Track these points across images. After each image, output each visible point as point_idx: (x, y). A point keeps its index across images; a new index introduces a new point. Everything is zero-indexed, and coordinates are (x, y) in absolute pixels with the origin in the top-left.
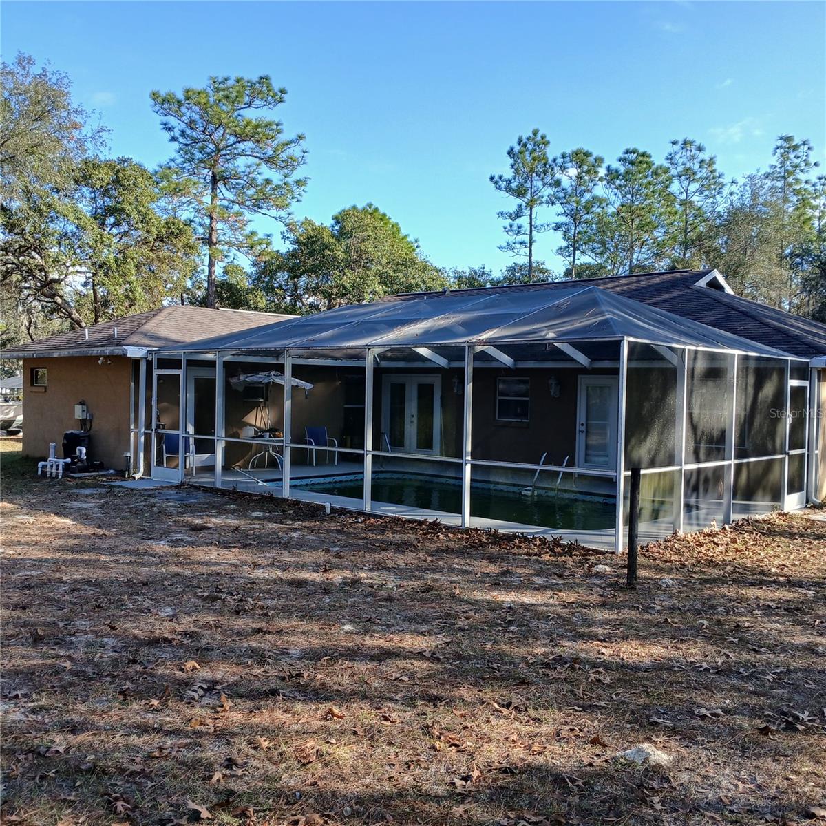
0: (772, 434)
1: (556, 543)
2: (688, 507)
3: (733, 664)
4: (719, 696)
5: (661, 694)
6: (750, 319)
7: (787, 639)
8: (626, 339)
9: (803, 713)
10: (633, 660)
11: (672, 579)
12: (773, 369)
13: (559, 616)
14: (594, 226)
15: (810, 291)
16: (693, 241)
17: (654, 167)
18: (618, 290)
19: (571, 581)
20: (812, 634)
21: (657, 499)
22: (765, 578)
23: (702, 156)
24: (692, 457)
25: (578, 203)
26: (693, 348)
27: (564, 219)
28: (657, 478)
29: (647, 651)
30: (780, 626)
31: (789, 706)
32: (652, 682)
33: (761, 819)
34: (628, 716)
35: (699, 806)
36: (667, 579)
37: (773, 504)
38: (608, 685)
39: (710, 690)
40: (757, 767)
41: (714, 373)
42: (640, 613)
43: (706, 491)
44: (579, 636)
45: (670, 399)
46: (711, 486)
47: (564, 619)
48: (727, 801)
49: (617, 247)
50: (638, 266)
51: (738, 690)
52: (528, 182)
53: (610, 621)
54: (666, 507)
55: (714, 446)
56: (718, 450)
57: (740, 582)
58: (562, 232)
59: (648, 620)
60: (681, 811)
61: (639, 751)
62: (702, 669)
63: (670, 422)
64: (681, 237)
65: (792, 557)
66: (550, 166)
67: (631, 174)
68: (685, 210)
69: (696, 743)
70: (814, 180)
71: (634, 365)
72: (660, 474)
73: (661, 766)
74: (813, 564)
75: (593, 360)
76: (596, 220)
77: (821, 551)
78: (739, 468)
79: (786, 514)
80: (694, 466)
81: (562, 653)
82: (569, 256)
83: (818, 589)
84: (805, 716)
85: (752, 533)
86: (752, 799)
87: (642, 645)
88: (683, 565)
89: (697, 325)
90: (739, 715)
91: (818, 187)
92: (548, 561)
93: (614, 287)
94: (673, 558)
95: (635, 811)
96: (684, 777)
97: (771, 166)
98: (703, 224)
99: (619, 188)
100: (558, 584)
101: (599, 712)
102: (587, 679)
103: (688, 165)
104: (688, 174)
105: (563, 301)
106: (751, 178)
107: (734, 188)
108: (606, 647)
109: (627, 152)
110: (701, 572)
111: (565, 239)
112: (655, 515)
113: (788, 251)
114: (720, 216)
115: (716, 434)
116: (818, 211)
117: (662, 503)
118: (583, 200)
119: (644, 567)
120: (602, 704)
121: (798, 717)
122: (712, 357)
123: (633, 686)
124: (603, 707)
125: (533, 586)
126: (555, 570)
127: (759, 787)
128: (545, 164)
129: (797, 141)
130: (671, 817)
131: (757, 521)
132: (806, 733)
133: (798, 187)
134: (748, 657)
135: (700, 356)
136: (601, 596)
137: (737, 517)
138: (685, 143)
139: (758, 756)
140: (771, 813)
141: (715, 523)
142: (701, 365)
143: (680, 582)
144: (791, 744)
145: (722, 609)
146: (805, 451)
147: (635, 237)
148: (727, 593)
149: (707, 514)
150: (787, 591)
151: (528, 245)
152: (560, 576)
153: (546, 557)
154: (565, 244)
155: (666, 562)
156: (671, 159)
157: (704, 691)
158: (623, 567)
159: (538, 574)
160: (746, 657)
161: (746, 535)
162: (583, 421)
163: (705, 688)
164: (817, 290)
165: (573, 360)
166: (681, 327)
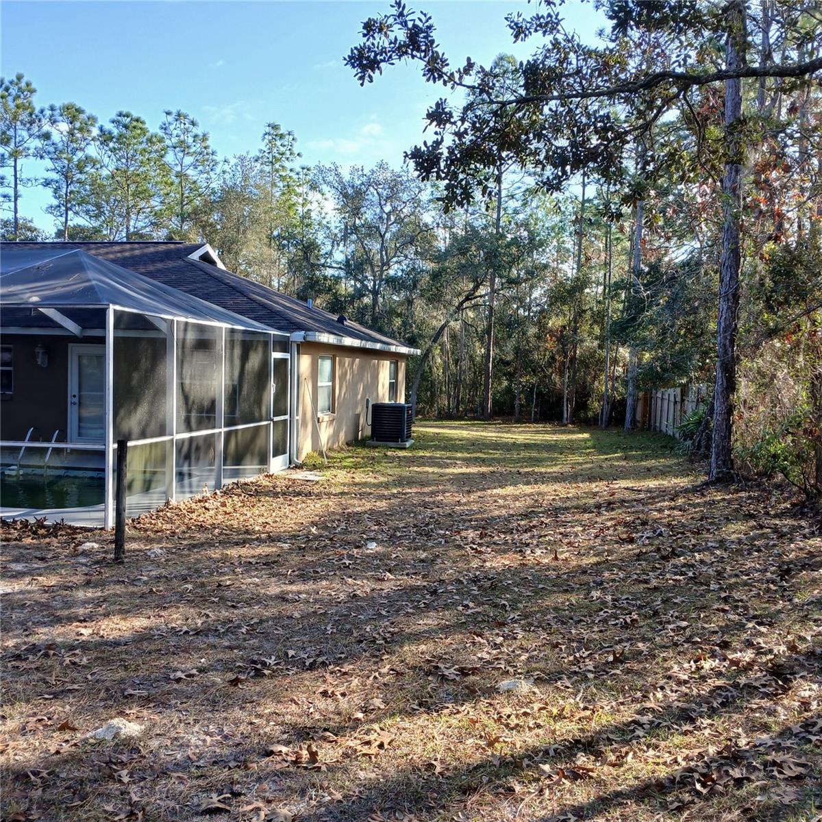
0: (259, 402)
1: (40, 524)
2: (180, 475)
3: (212, 623)
4: (196, 656)
5: (139, 665)
6: (239, 294)
7: (263, 591)
8: (112, 307)
9: (271, 658)
10: (114, 635)
11: (161, 548)
12: (258, 341)
13: (37, 603)
14: (88, 187)
15: (295, 272)
16: (189, 215)
17: (148, 135)
18: (111, 256)
19: (54, 563)
20: (285, 584)
21: (148, 469)
22: (249, 537)
23: (195, 130)
24: (183, 426)
25: (70, 160)
26: (183, 319)
27: (54, 176)
28: (148, 449)
29: (128, 625)
30: (257, 580)
31: (258, 654)
32: (131, 655)
33: (224, 768)
34: (102, 694)
35: (167, 769)
36: (156, 549)
37: (259, 467)
38: (84, 667)
39: (188, 652)
40: (226, 719)
41: (204, 344)
42: (126, 587)
43: (198, 459)
44: (58, 620)
45: (160, 369)
46: (202, 455)
47: (42, 605)
48: (194, 758)
49: (113, 213)
50: (136, 233)
51: (215, 647)
52: (11, 130)
53: (93, 599)
54: (158, 477)
55: (204, 415)
56: (209, 418)
57: (226, 543)
58: (52, 190)
59: (133, 593)
60: (149, 778)
61: (111, 727)
62: (182, 633)
63: (161, 392)
64: (177, 209)
65: (274, 514)
66: (36, 116)
67: (126, 138)
68: (181, 182)
69: (170, 707)
70: (298, 169)
71: (121, 334)
72: (151, 444)
73: (131, 738)
74: (291, 519)
75: (84, 328)
76: (89, 181)
77: (299, 506)
78: (228, 435)
79: (272, 476)
80: (186, 435)
81: (35, 642)
82: (61, 216)
83: (294, 541)
84: (271, 661)
85: (241, 495)
86: (218, 751)
87: (124, 619)
88: (174, 533)
89: (188, 297)
90: (212, 671)
91: (301, 176)
92: (29, 545)
93: (107, 253)
94: (164, 527)
95: (101, 790)
96: (154, 744)
97: (260, 151)
98: (199, 198)
99: (113, 150)
100: (39, 568)
101: (71, 696)
102: (61, 664)
103: (182, 137)
104: (182, 146)
105: (45, 262)
106: (242, 159)
107: (226, 167)
108: (86, 627)
109: (120, 115)
110: (191, 537)
111: (56, 197)
112: (147, 487)
113: (275, 233)
114: (214, 193)
115: (206, 403)
116: (301, 198)
117: (154, 473)
118: (75, 159)
119: (133, 539)
120: (76, 687)
121: (266, 663)
122: (201, 329)
123: (109, 662)
124: (77, 690)
125: (9, 574)
126: (38, 554)
127: (226, 737)
128: (31, 114)
129: (283, 130)
130: (138, 786)
131: (246, 484)
132: (271, 677)
133: (284, 174)
134: (227, 614)
135: (189, 328)
136: (86, 574)
137: (227, 482)
138: (179, 115)
139: (227, 708)
140: (234, 760)
141: (206, 489)
142: (191, 336)
143: (169, 551)
144: (258, 689)
145: (207, 571)
146: (287, 417)
147: (131, 203)
148: (213, 556)
149: (200, 481)
150: (268, 546)
151: (13, 199)
152: (43, 559)
153: (28, 541)
154: (55, 202)
155: (157, 532)
156: (165, 129)
157: (181, 654)
158: (111, 542)
159: (17, 561)
160: (225, 614)
161: (235, 498)
162: (76, 392)
163: (183, 651)
164: (300, 271)
165: (61, 327)
166: (171, 298)
